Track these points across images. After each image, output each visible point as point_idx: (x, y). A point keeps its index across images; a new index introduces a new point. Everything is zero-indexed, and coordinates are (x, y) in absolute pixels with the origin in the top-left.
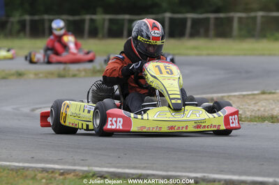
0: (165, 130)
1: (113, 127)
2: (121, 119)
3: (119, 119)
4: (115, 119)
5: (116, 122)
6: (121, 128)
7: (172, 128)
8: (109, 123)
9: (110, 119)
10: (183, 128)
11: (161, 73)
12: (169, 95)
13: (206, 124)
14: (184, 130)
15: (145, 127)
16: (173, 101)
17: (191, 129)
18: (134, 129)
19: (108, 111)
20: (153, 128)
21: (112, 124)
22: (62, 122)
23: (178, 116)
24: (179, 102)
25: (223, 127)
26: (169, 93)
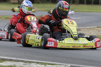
0: (71, 47)
1: (50, 46)
2: (53, 43)
3: (52, 42)
4: (51, 42)
5: (51, 43)
6: (53, 46)
7: (74, 47)
8: (48, 44)
9: (48, 42)
10: (78, 47)
11: (69, 24)
12: (72, 33)
13: (88, 45)
14: (79, 48)
15: (63, 46)
16: (74, 36)
17: (81, 47)
18: (58, 47)
19: (48, 39)
20: (66, 47)
21: (49, 44)
22: (27, 42)
23: (76, 42)
24: (77, 36)
25: (94, 47)
26: (73, 32)
